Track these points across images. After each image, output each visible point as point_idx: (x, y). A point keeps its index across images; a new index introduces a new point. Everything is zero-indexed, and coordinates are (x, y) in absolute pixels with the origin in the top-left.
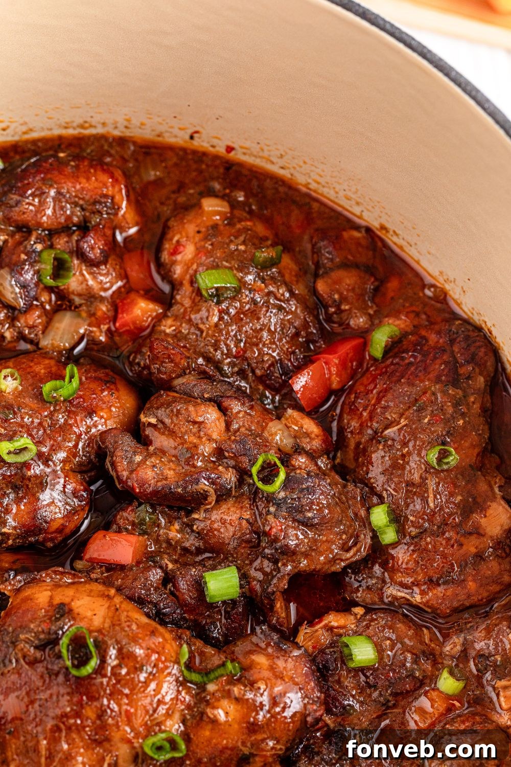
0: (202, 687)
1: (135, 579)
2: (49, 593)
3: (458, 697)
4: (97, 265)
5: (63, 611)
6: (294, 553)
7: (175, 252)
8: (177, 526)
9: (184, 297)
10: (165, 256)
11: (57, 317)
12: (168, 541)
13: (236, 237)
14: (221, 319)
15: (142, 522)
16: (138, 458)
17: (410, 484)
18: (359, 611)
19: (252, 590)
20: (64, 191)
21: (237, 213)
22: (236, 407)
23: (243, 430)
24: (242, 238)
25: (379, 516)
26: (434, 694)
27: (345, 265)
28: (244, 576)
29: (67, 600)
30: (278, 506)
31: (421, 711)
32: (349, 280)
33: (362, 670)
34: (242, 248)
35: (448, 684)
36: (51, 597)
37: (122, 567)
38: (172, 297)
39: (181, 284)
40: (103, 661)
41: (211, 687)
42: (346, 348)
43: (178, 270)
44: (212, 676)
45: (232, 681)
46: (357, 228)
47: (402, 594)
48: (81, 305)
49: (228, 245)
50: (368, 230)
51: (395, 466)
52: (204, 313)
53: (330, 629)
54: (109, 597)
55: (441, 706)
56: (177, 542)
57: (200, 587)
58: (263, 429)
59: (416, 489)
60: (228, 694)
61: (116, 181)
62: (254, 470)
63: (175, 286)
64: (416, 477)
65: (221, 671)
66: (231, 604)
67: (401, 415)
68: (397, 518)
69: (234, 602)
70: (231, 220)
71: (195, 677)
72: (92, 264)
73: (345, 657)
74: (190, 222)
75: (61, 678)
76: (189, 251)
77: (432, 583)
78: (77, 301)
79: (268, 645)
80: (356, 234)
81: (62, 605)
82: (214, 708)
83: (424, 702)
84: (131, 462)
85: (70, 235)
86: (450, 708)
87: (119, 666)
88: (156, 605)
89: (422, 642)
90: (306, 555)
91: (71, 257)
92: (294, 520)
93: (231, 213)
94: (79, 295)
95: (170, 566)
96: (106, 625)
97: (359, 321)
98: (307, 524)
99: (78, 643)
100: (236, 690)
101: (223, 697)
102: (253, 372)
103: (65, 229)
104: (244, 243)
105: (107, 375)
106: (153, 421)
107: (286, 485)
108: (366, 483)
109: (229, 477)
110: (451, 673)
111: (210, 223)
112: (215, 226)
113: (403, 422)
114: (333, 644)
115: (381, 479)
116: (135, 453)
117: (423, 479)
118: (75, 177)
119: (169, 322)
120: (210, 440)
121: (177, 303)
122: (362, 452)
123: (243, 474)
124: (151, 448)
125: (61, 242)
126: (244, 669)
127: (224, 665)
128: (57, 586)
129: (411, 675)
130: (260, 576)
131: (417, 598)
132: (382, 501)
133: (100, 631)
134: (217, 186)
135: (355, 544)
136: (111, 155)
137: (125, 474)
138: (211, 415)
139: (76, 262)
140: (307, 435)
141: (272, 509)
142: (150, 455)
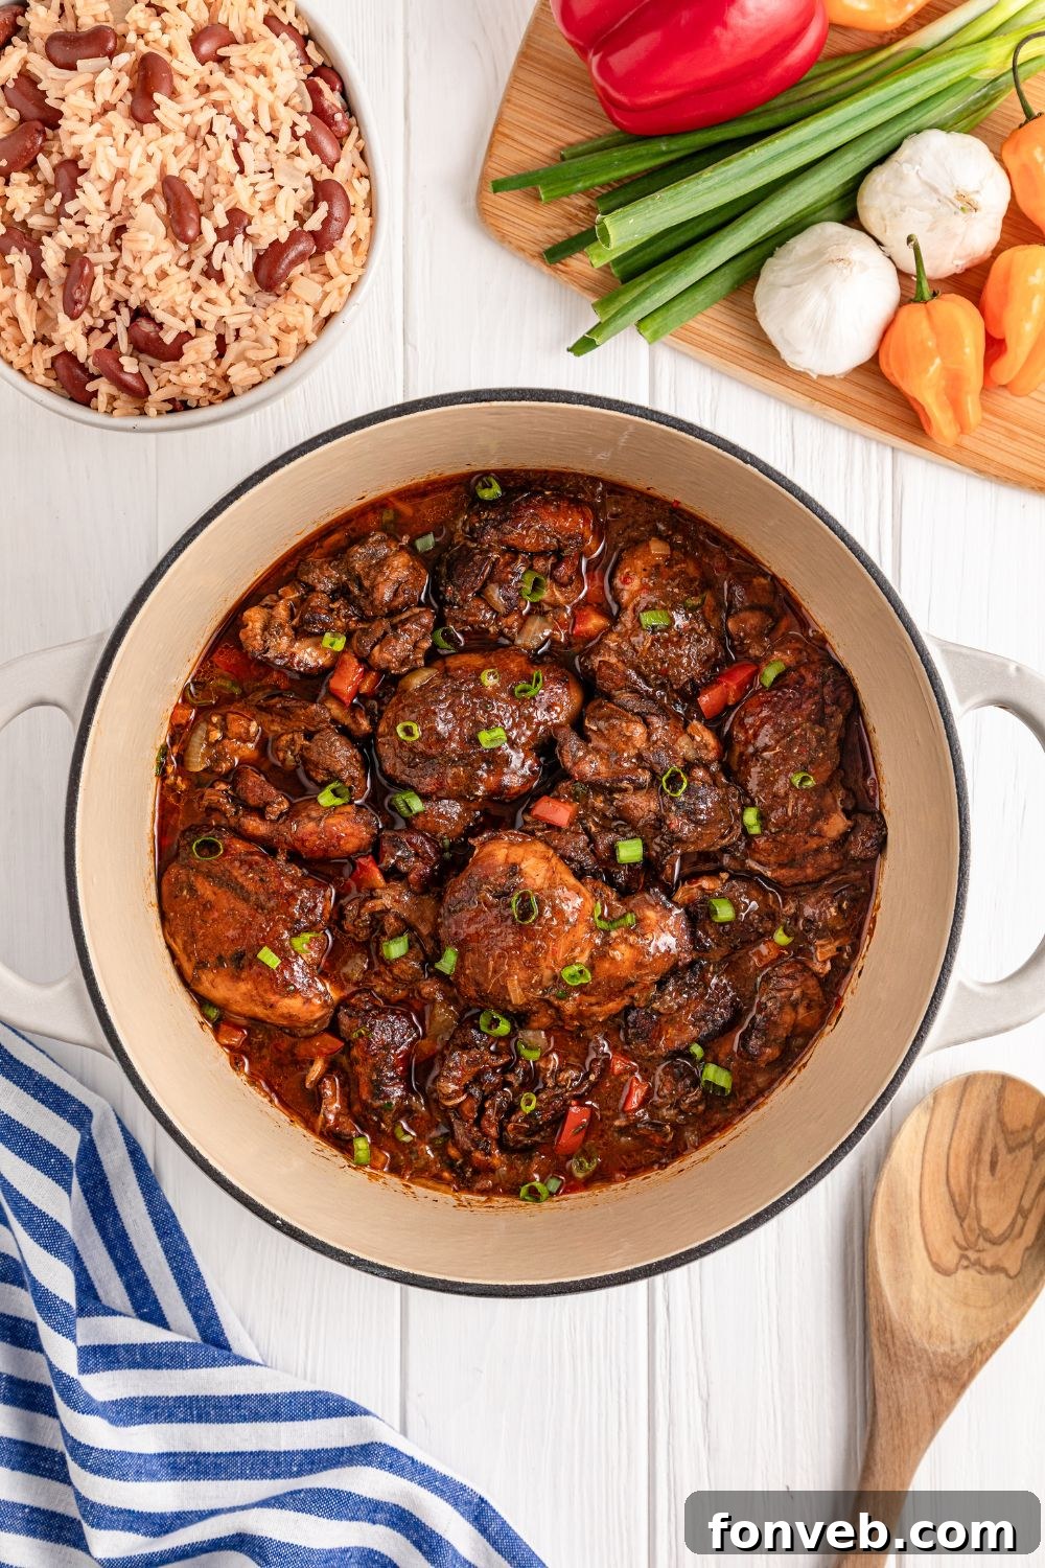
0: (607, 933)
1: (568, 843)
2: (505, 851)
3: (787, 948)
4: (565, 586)
5: (514, 870)
6: (684, 842)
7: (625, 582)
8: (601, 798)
9: (627, 619)
10: (617, 582)
11: (531, 619)
12: (593, 808)
13: (673, 580)
14: (653, 645)
15: (577, 793)
16: (581, 754)
17: (775, 795)
18: (725, 876)
19: (650, 855)
20: (547, 526)
21: (676, 553)
22: (657, 722)
23: (659, 743)
24: (677, 581)
25: (750, 817)
26: (771, 945)
27: (752, 608)
28: (646, 847)
29: (518, 860)
30: (678, 807)
31: (759, 954)
32: (753, 620)
33: (723, 924)
34: (676, 590)
35: (781, 938)
36: (507, 856)
37: (559, 829)
38: (618, 616)
39: (626, 608)
40: (541, 915)
41: (614, 934)
42: (742, 675)
43: (625, 596)
44: (616, 925)
45: (630, 931)
46: (765, 575)
47: (757, 867)
48: (547, 612)
49: (666, 586)
50: (774, 577)
51: (766, 779)
52: (641, 638)
53: (703, 889)
54: (548, 860)
55: (774, 954)
56: (601, 810)
57: (612, 849)
58: (675, 741)
59: (778, 800)
60: (626, 940)
61: (586, 521)
62: (664, 779)
63: (622, 608)
64: (782, 792)
65: (622, 922)
66: (631, 866)
67: (778, 742)
68: (763, 818)
69: (635, 864)
70: (670, 561)
71: (602, 925)
72: (561, 585)
73: (710, 912)
74: (638, 558)
75: (509, 922)
76: (635, 584)
77: (781, 866)
78: (546, 608)
79: (657, 904)
80: (763, 581)
81: (514, 865)
82: (614, 949)
83: (763, 949)
84: (574, 756)
85: (547, 559)
86: (781, 956)
87: (551, 919)
88: (580, 863)
89: (767, 905)
90: (693, 843)
91: (546, 577)
92: (689, 819)
93: (671, 555)
94: (549, 604)
95: (593, 829)
96: (546, 886)
97: (755, 651)
98: (698, 823)
99: (525, 898)
100: (632, 939)
101: (621, 943)
102: (671, 685)
103: (543, 554)
104: (678, 586)
105: (563, 674)
106: (595, 728)
107: (686, 793)
108: (743, 785)
109: (645, 777)
110: (785, 931)
111: (654, 563)
112: (657, 566)
113: (778, 749)
114: (703, 901)
115: (755, 789)
116: (578, 749)
117: (787, 794)
118: (555, 515)
119: (614, 637)
120: (634, 747)
121: (621, 622)
122: (745, 761)
123: (655, 776)
124: (590, 745)
125: (540, 564)
126: (638, 921)
127: (623, 916)
128: (512, 844)
129: (756, 930)
130: (658, 849)
131: (769, 874)
132: (753, 804)
133: (540, 890)
134: (661, 527)
135: (730, 832)
136: (584, 493)
137: (569, 765)
138: (638, 731)
139: (548, 581)
140: (706, 746)
141: (673, 808)
142: (588, 752)
